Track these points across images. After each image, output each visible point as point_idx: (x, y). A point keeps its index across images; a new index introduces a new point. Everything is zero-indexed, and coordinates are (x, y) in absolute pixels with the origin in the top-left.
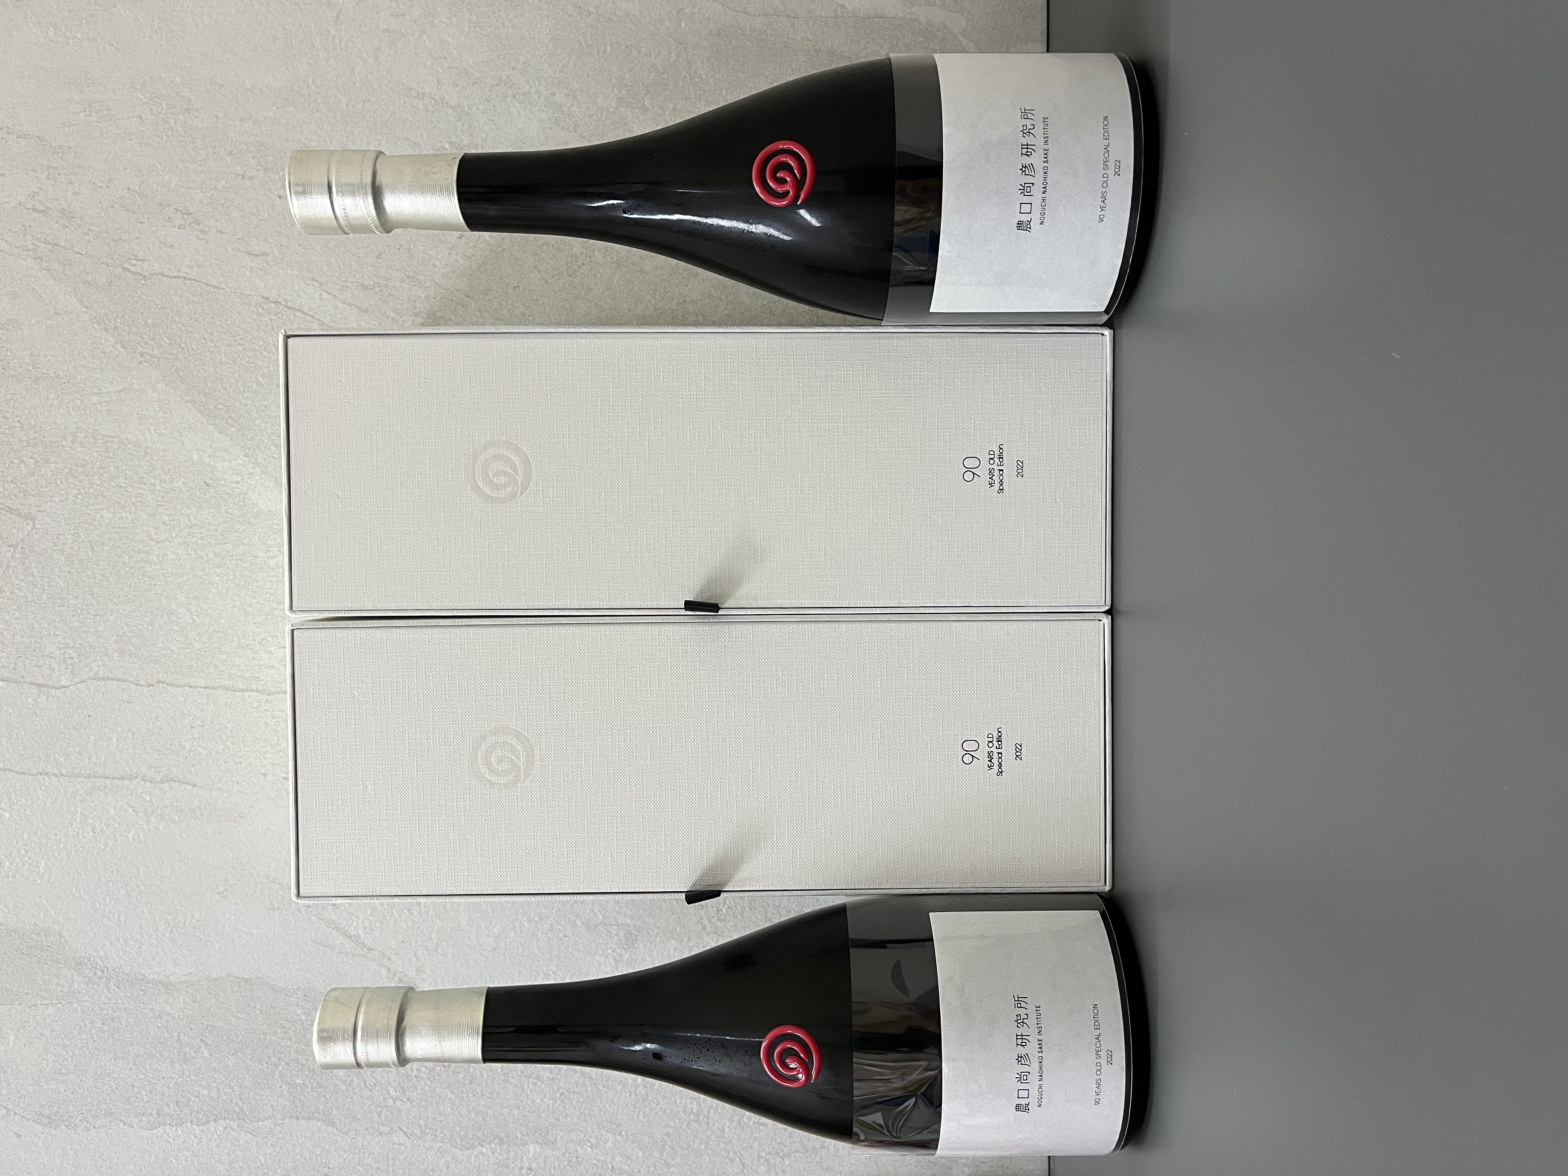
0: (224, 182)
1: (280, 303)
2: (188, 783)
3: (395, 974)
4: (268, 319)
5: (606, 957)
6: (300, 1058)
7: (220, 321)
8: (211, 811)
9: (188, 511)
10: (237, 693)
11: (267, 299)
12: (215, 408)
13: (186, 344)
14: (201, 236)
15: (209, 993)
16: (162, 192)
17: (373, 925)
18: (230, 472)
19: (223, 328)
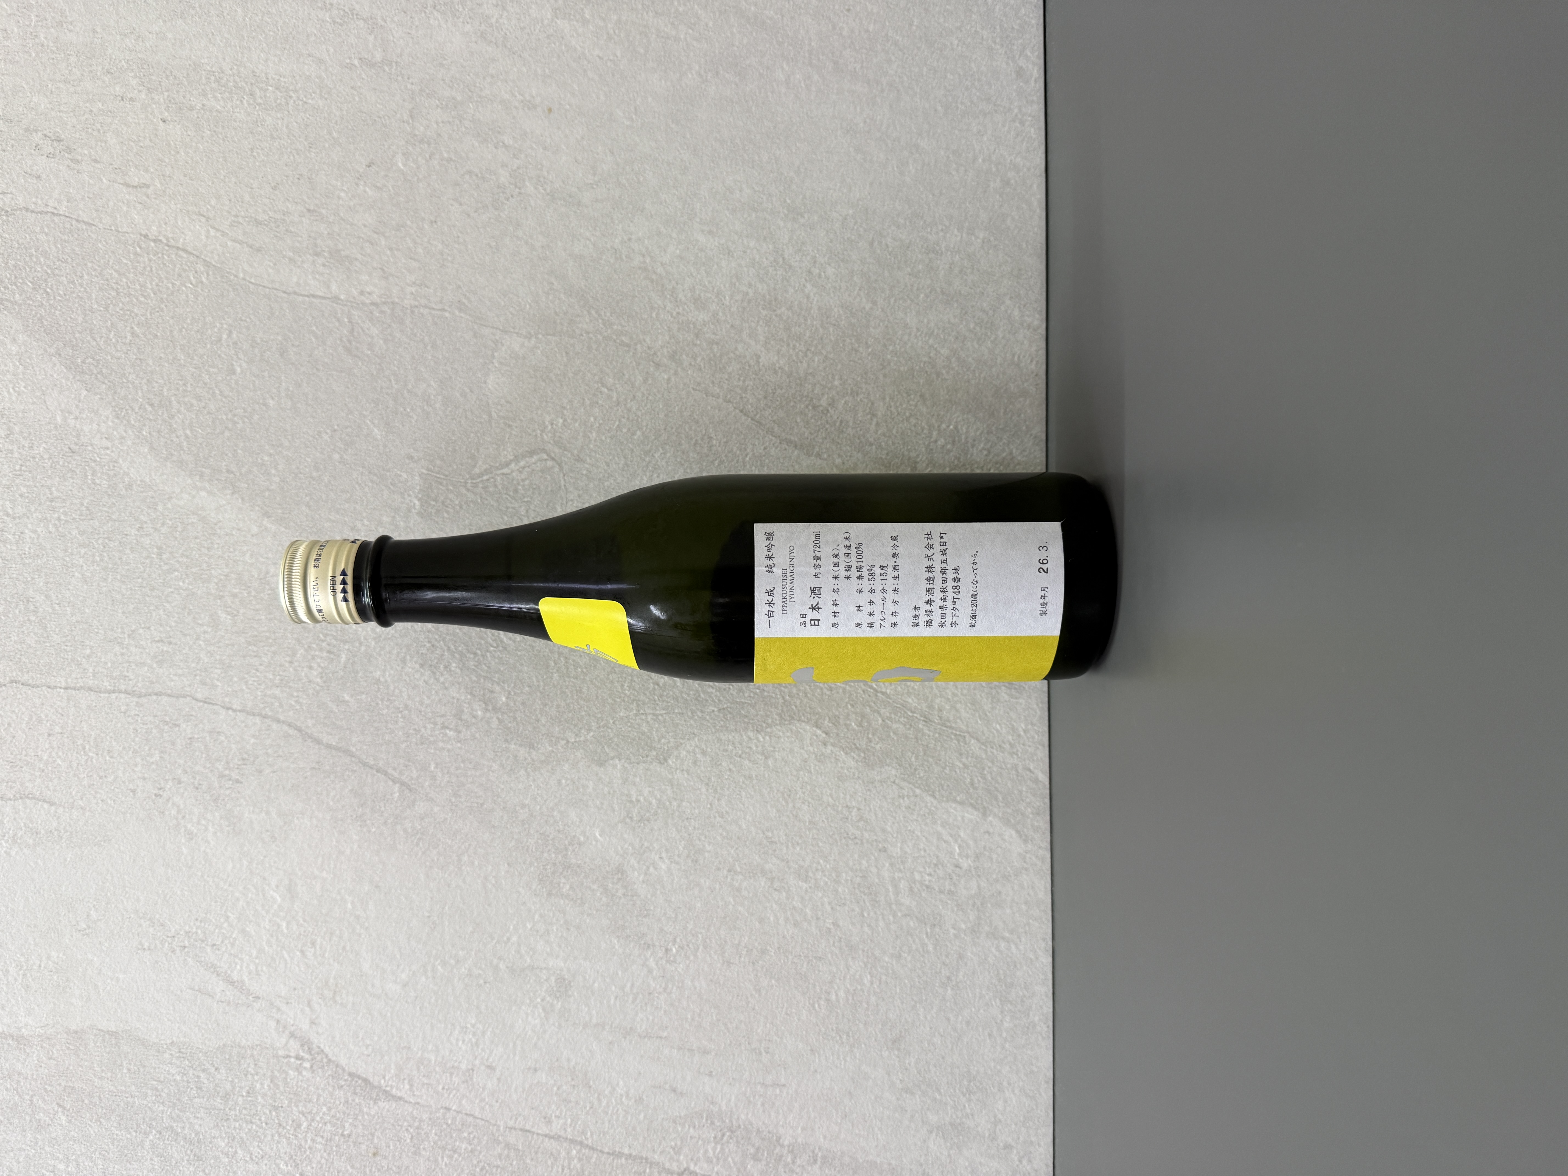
0: (100, 105)
1: (160, 241)
2: (44, 801)
3: (285, 1027)
4: (146, 260)
5: (535, 1007)
6: (175, 1125)
7: (92, 262)
8: (71, 833)
9: (49, 482)
10: (102, 695)
11: (146, 236)
12: (84, 362)
13: (51, 289)
14: (73, 165)
15: (68, 1048)
16: (30, 115)
17: (259, 968)
18: (98, 436)
19: (95, 270)
